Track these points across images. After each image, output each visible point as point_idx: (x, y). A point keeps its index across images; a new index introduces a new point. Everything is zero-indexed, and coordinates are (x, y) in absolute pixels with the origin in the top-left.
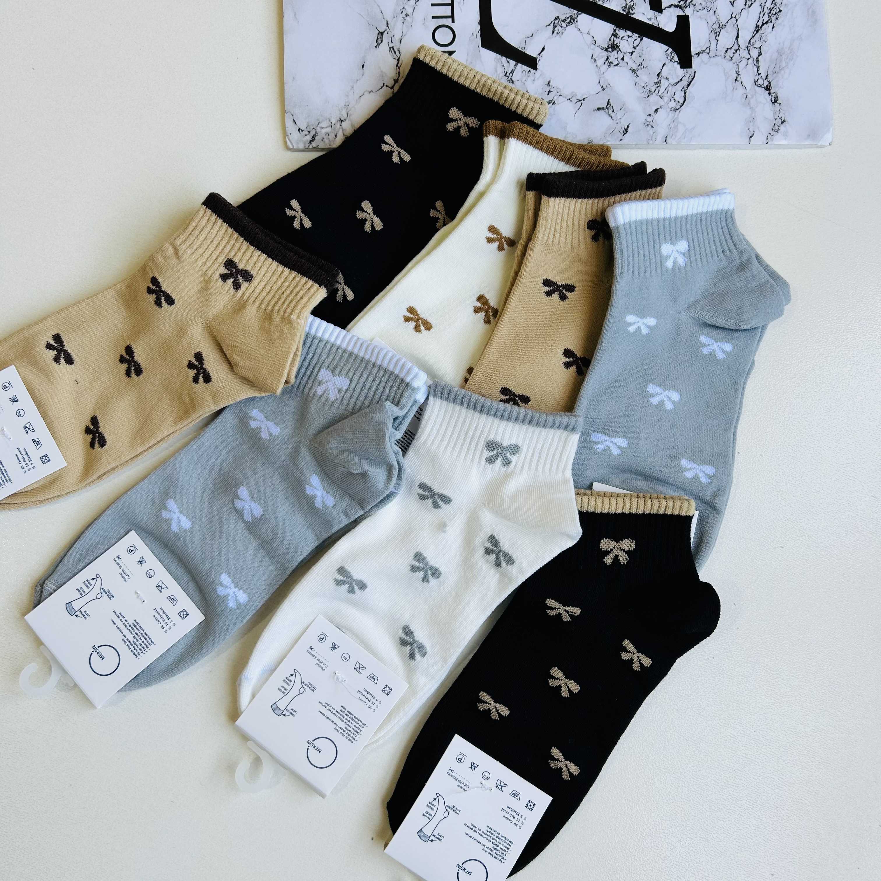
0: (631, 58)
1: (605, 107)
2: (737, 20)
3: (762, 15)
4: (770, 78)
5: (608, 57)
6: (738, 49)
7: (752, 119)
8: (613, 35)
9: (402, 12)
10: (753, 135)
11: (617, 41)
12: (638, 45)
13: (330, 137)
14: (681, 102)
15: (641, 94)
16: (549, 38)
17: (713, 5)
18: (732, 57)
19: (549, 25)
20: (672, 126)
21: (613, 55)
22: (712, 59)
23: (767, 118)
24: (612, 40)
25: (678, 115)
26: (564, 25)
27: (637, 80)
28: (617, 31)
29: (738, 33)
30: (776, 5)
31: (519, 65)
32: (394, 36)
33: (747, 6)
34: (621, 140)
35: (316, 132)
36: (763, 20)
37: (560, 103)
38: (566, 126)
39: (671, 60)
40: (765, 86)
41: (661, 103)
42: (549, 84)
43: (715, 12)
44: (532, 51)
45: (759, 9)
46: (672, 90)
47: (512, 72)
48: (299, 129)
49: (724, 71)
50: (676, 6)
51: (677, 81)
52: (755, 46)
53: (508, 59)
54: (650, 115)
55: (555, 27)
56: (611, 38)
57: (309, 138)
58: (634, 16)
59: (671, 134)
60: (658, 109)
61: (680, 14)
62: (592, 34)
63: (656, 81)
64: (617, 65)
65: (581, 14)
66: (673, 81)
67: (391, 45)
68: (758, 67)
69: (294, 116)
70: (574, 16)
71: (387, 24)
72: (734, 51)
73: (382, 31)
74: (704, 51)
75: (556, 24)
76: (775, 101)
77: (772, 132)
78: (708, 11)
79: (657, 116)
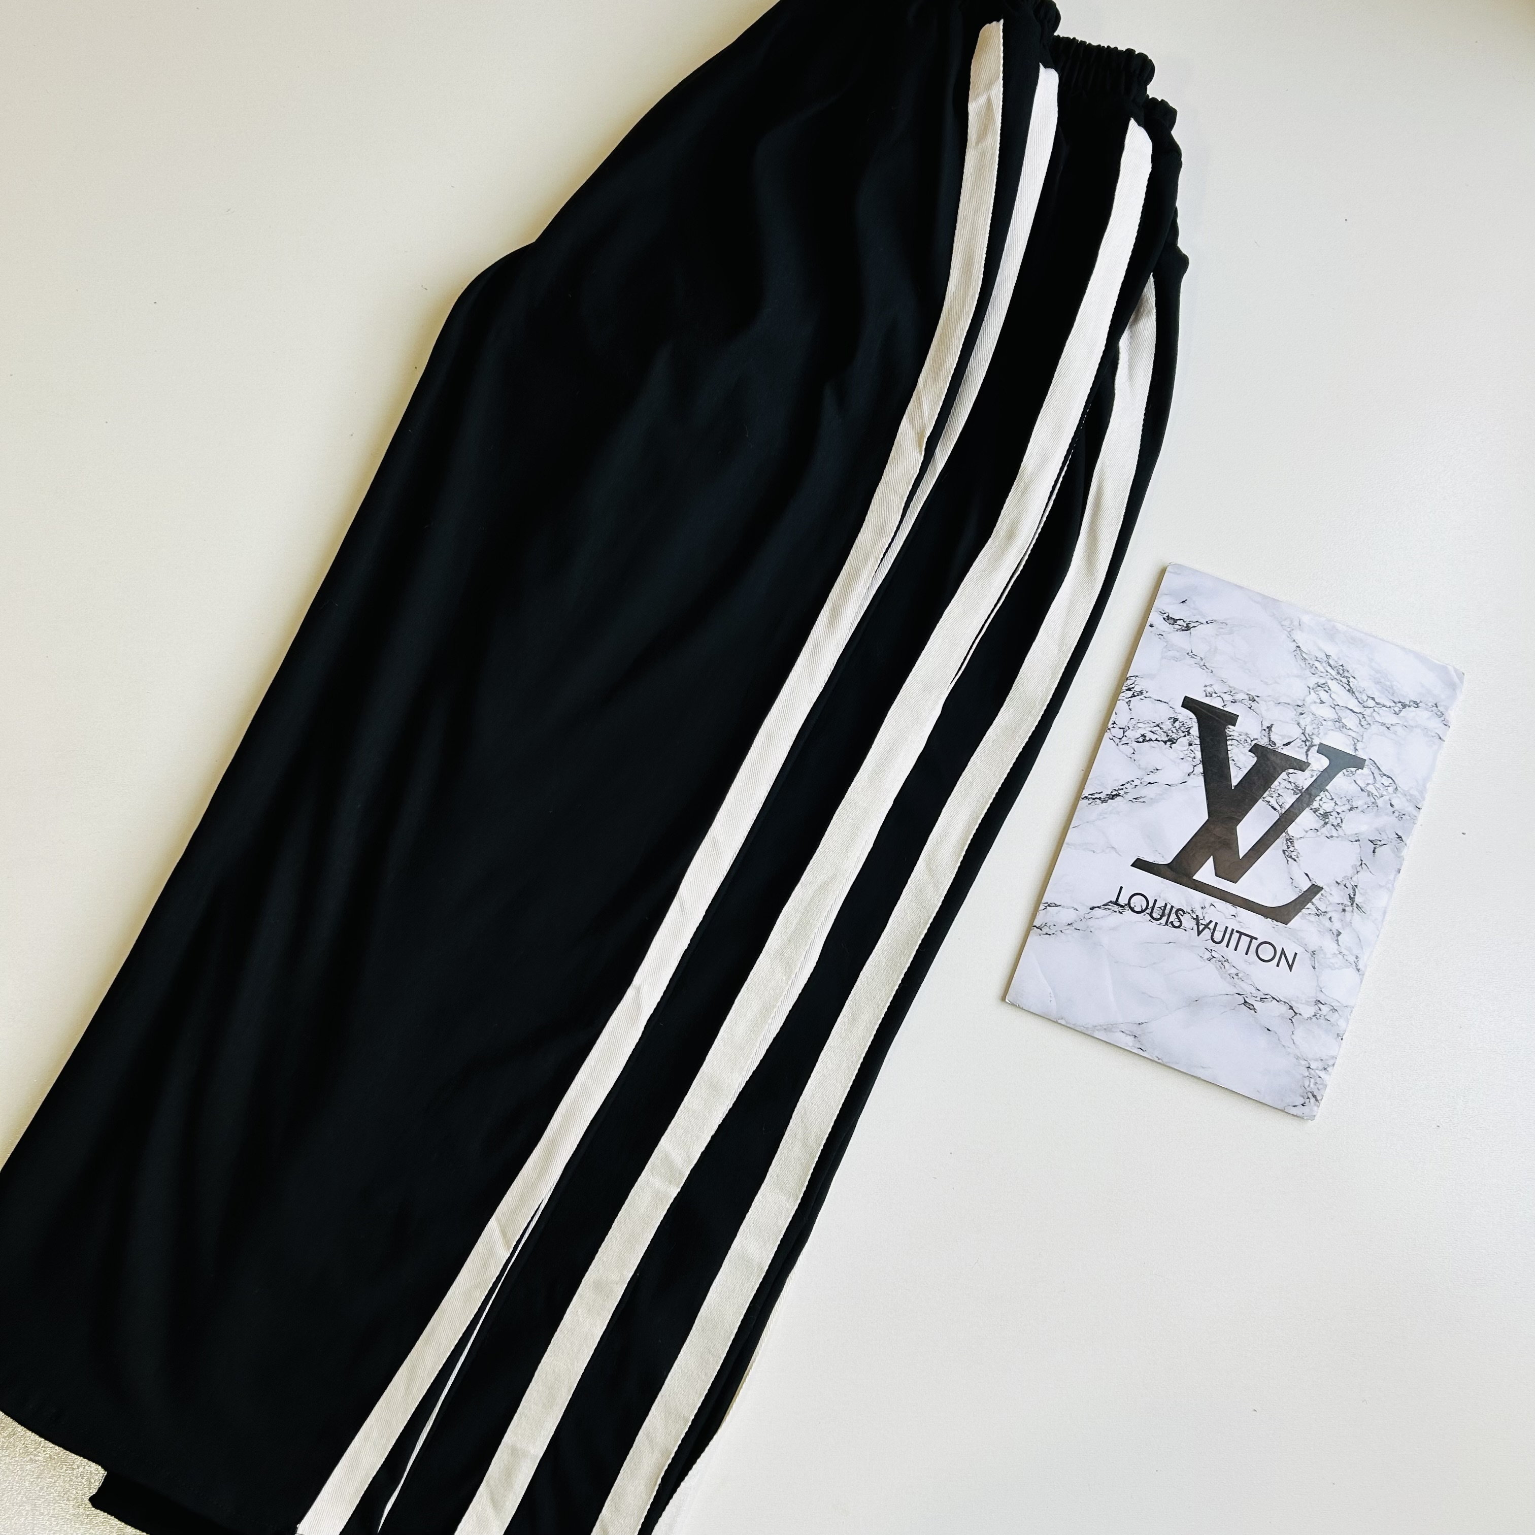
0: (1340, 806)
1: (1374, 846)
2: (1338, 705)
3: (1341, 683)
4: (1396, 700)
5: (1332, 825)
6: (1363, 715)
7: (1426, 730)
8: (1315, 812)
9: (1233, 978)
10: (1439, 735)
11: (1321, 811)
12: (1331, 796)
13: (1318, 1082)
14: (1391, 781)
15: (1373, 811)
16: (1299, 865)
17: (1319, 719)
18: (1369, 724)
19: (1288, 861)
20: (1409, 798)
21: (1332, 819)
22: (1364, 740)
23: (1429, 719)
24: (1319, 815)
25: (1402, 789)
26: (1292, 849)
27: (1360, 809)
28: (1313, 808)
29: (1349, 709)
30: (1336, 667)
31: (1313, 900)
32: (1251, 993)
33: (1329, 691)
34: (1406, 845)
35: (1311, 1092)
36: (1346, 684)
37: (1358, 881)
38: (1380, 885)
39: (1354, 774)
40: (1401, 707)
41: (1387, 798)
42: (1338, 883)
43: (1325, 720)
44: (1305, 885)
45: (1335, 682)
46: (1378, 785)
47: (1318, 909)
48: (1303, 1105)
49: (1378, 734)
50: (1308, 750)
51: (1372, 777)
52: (1365, 700)
53: (1305, 908)
54: (1393, 812)
55: (1291, 857)
56: (1317, 815)
57: (1313, 1100)
58: (1305, 788)
59: (1415, 802)
60: (1391, 804)
61: (1317, 749)
62: (1307, 829)
63: (1366, 794)
64: (1342, 820)
65: (1287, 831)
66: (1371, 781)
67: (1259, 999)
68: (1384, 706)
69: (1290, 1104)
70: (1287, 837)
71: (1238, 994)
72: (1364, 719)
73: (1243, 1002)
74: (1355, 744)
75: (1289, 855)
76: (1417, 704)
77: (1442, 718)
78: (1322, 725)
79: (1396, 807)
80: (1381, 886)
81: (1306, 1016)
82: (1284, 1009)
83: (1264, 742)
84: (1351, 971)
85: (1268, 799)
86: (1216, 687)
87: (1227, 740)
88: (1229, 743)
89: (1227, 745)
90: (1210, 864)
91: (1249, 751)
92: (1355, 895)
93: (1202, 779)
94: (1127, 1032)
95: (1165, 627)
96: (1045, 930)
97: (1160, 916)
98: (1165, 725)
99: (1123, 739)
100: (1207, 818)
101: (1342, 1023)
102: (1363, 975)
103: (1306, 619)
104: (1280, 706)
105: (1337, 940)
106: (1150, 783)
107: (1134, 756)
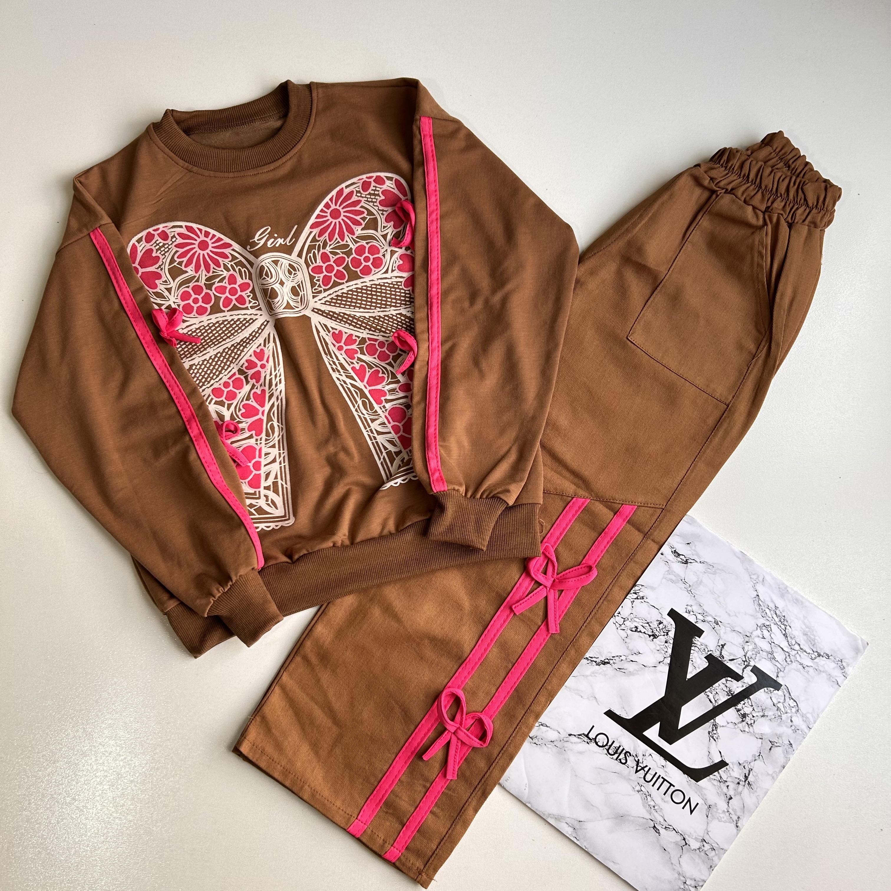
0: (756, 712)
1: (771, 745)
2: (774, 643)
3: (780, 628)
4: (815, 650)
5: (747, 723)
6: (789, 654)
7: (829, 676)
8: (737, 711)
9: (651, 808)
10: (838, 682)
11: (742, 712)
12: (752, 703)
14: (796, 704)
15: (778, 722)
16: (716, 745)
17: (758, 648)
18: (791, 661)
19: (710, 739)
20: (805, 719)
21: (748, 719)
22: (785, 671)
23: (834, 668)
24: (740, 714)
25: (801, 712)
26: (715, 732)
27: (769, 718)
28: (737, 708)
29: (781, 648)
30: (780, 616)
31: (720, 771)
32: (660, 822)
33: (770, 631)
34: (794, 751)
36: (783, 629)
37: (754, 766)
39: (771, 693)
40: (817, 655)
41: (789, 715)
42: (740, 764)
43: (762, 650)
44: (717, 760)
45: (776, 626)
46: (786, 704)
47: (721, 778)
49: (795, 670)
50: (745, 668)
51: (783, 698)
52: (794, 644)
53: (713, 774)
55: (713, 737)
56: (738, 714)
58: (736, 693)
59: (808, 723)
60: (791, 719)
61: (751, 669)
62: (729, 721)
63: (776, 709)
64: (754, 721)
66: (782, 701)
67: (664, 827)
68: (805, 651)
71: (651, 820)
72: (789, 657)
73: (653, 826)
74: (778, 672)
75: (712, 736)
76: (828, 657)
77: (843, 671)
78: (759, 653)
79: (795, 723)
80: (768, 774)
81: (693, 848)
82: (679, 838)
83: (716, 654)
84: (733, 826)
85: (709, 693)
86: (695, 608)
87: (692, 646)
88: (692, 648)
89: (691, 649)
90: (657, 726)
91: (705, 658)
92: (749, 775)
93: (667, 668)
94: (570, 825)
95: (671, 557)
96: (535, 740)
97: (613, 753)
98: (653, 624)
99: (623, 626)
100: (664, 695)
101: (715, 859)
102: (740, 830)
103: (768, 578)
104: (734, 633)
105: (728, 802)
106: (632, 661)
107: (626, 640)
